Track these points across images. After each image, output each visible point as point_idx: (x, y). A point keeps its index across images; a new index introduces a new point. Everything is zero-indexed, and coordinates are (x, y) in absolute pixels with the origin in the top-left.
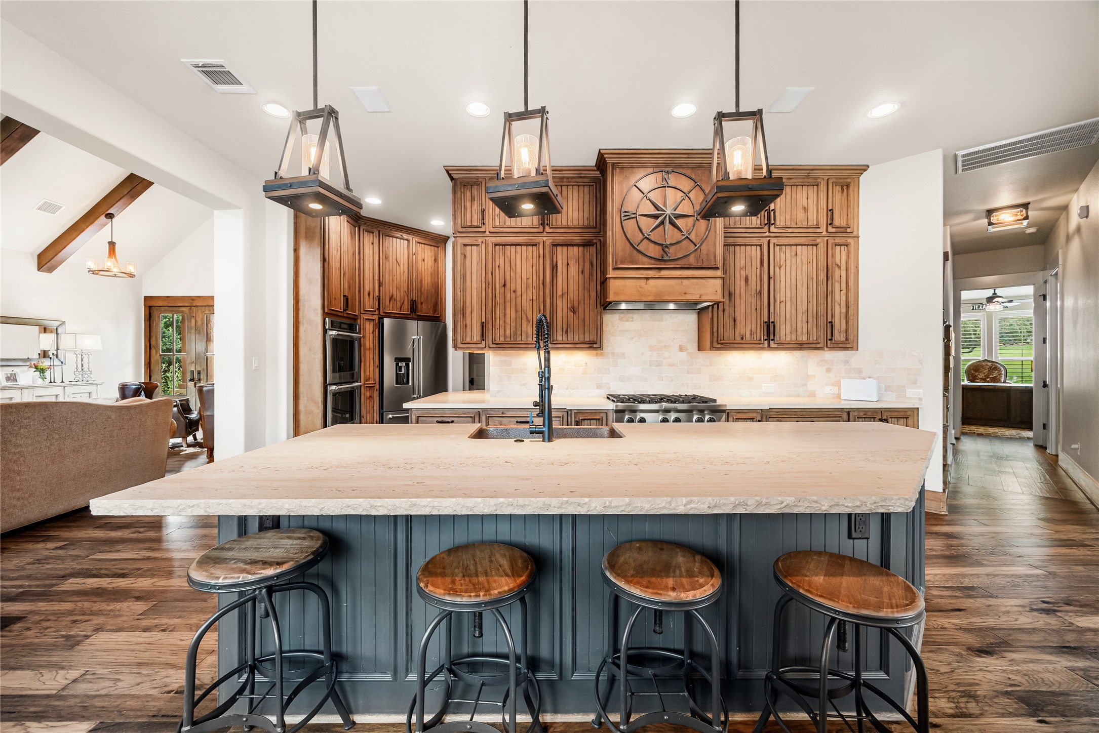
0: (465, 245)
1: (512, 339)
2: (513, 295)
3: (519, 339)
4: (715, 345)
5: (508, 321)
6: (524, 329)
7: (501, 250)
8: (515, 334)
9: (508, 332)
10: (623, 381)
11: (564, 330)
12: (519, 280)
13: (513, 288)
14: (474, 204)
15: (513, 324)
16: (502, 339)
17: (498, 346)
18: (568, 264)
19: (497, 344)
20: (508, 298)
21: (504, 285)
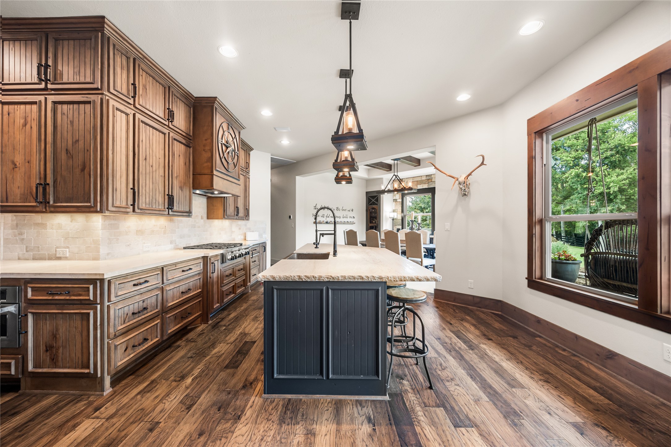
0: (117, 109)
1: (150, 206)
2: (151, 168)
3: (154, 207)
4: (226, 217)
5: (148, 191)
6: (157, 199)
7: (144, 127)
8: (152, 200)
9: (147, 200)
10: (181, 238)
11: (178, 202)
12: (154, 158)
13: (151, 164)
14: (124, 73)
15: (151, 194)
16: (144, 205)
17: (142, 211)
18: (179, 156)
19: (141, 209)
20: (148, 171)
21: (146, 159)
